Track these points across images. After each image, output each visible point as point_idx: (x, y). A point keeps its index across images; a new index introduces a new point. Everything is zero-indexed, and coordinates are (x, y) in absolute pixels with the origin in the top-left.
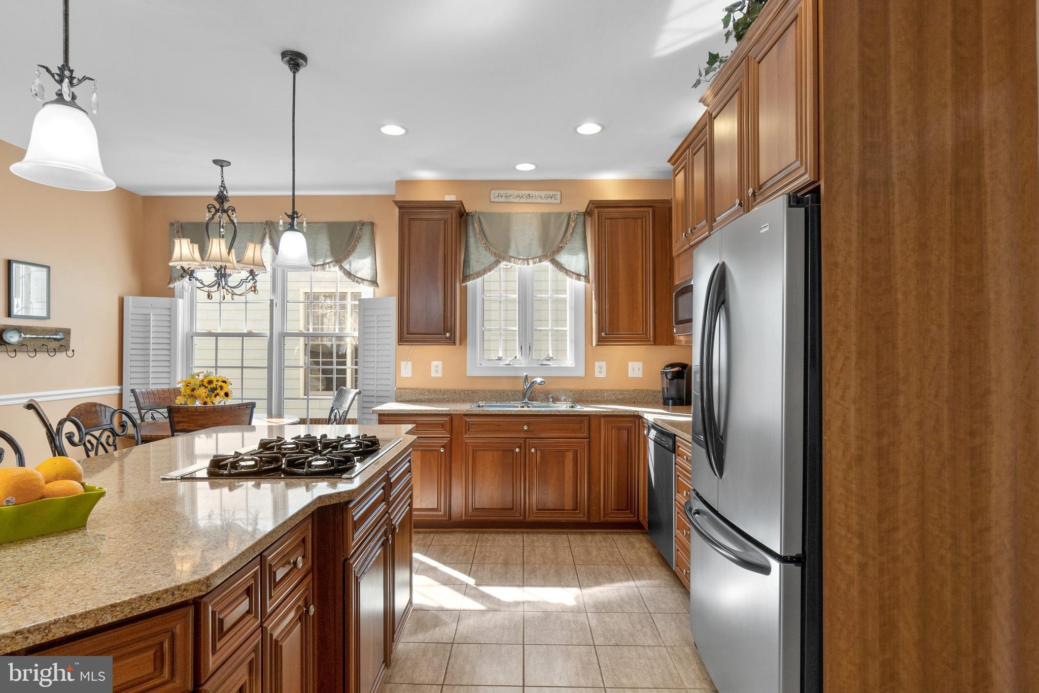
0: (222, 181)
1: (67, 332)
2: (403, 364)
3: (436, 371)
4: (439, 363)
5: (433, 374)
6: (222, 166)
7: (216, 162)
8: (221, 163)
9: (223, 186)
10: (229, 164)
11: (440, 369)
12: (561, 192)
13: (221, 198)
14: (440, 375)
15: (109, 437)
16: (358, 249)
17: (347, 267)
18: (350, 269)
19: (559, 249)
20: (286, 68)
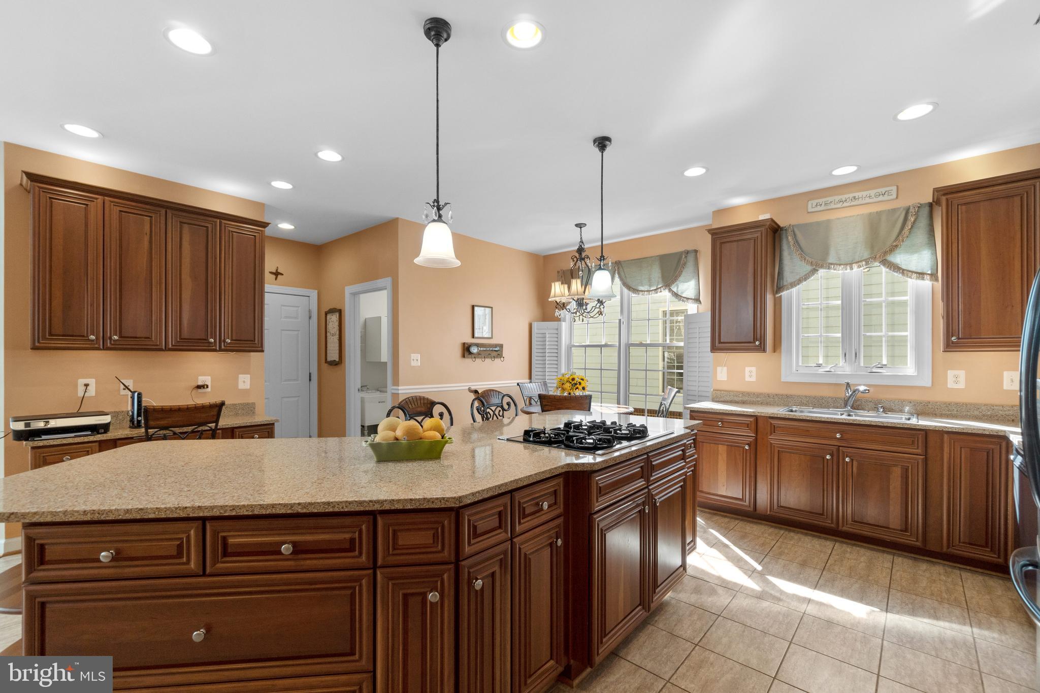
0: (581, 238)
1: (501, 346)
2: (719, 369)
3: (750, 376)
4: (754, 369)
5: (747, 379)
6: (581, 228)
7: (577, 225)
8: (580, 226)
9: (582, 242)
10: (585, 225)
11: (754, 374)
12: (897, 186)
13: (580, 250)
14: (753, 379)
15: (500, 411)
16: (684, 274)
17: (675, 289)
18: (677, 291)
19: (893, 249)
20: (597, 150)
